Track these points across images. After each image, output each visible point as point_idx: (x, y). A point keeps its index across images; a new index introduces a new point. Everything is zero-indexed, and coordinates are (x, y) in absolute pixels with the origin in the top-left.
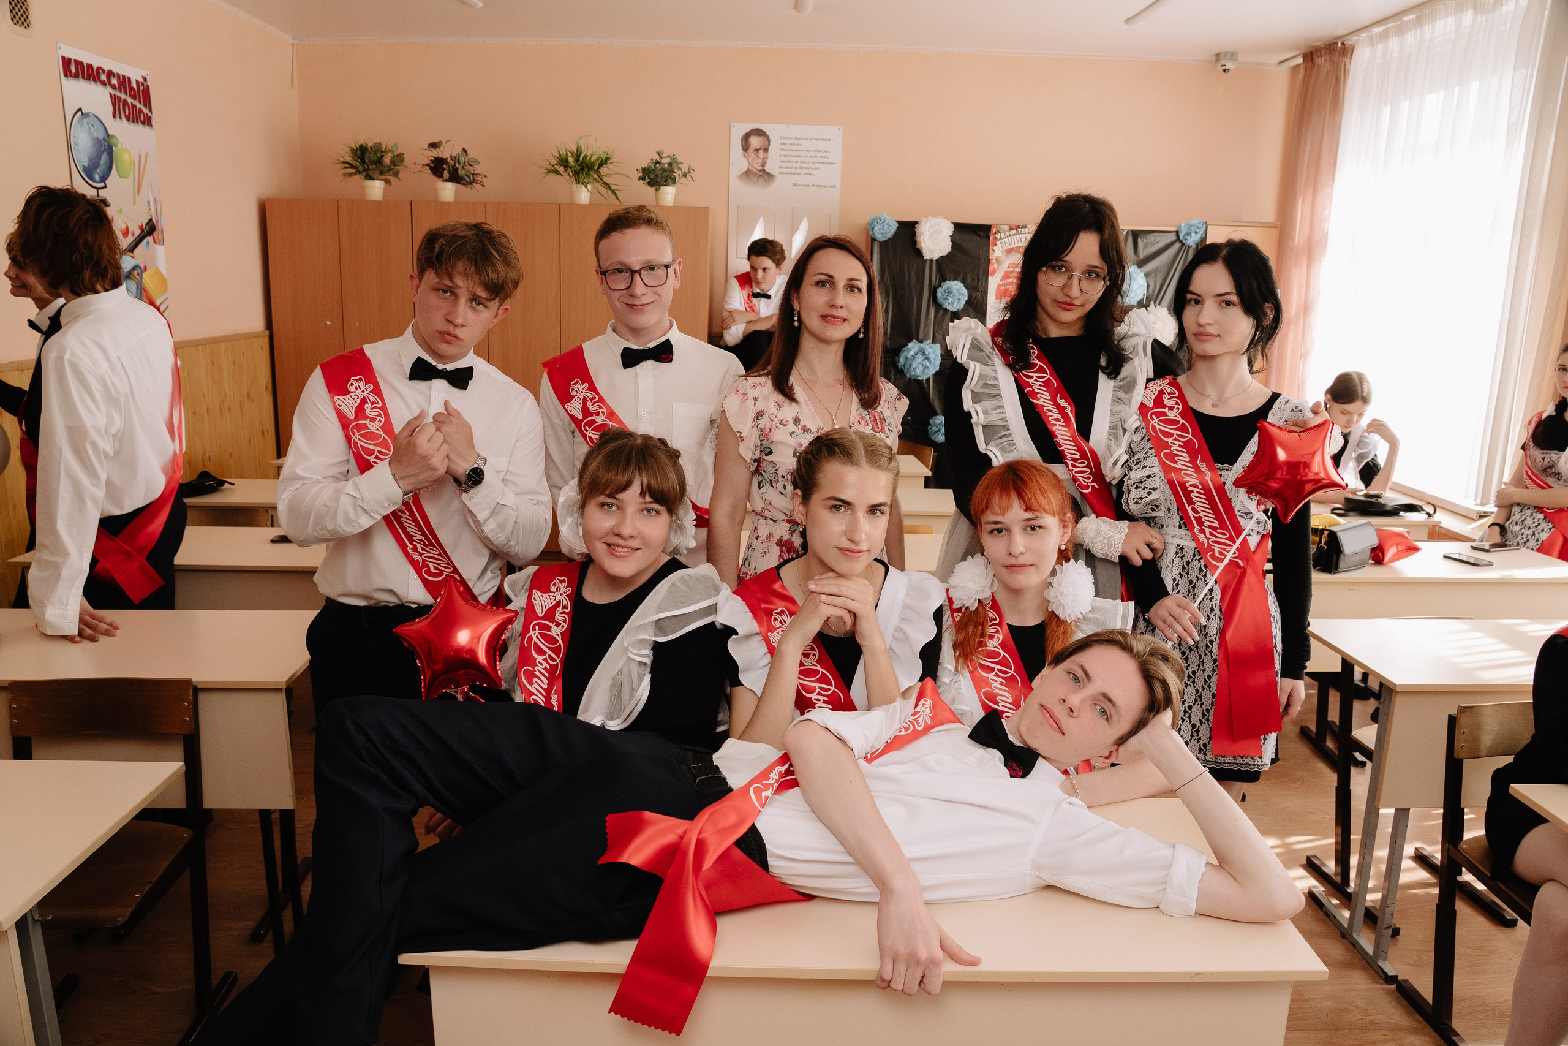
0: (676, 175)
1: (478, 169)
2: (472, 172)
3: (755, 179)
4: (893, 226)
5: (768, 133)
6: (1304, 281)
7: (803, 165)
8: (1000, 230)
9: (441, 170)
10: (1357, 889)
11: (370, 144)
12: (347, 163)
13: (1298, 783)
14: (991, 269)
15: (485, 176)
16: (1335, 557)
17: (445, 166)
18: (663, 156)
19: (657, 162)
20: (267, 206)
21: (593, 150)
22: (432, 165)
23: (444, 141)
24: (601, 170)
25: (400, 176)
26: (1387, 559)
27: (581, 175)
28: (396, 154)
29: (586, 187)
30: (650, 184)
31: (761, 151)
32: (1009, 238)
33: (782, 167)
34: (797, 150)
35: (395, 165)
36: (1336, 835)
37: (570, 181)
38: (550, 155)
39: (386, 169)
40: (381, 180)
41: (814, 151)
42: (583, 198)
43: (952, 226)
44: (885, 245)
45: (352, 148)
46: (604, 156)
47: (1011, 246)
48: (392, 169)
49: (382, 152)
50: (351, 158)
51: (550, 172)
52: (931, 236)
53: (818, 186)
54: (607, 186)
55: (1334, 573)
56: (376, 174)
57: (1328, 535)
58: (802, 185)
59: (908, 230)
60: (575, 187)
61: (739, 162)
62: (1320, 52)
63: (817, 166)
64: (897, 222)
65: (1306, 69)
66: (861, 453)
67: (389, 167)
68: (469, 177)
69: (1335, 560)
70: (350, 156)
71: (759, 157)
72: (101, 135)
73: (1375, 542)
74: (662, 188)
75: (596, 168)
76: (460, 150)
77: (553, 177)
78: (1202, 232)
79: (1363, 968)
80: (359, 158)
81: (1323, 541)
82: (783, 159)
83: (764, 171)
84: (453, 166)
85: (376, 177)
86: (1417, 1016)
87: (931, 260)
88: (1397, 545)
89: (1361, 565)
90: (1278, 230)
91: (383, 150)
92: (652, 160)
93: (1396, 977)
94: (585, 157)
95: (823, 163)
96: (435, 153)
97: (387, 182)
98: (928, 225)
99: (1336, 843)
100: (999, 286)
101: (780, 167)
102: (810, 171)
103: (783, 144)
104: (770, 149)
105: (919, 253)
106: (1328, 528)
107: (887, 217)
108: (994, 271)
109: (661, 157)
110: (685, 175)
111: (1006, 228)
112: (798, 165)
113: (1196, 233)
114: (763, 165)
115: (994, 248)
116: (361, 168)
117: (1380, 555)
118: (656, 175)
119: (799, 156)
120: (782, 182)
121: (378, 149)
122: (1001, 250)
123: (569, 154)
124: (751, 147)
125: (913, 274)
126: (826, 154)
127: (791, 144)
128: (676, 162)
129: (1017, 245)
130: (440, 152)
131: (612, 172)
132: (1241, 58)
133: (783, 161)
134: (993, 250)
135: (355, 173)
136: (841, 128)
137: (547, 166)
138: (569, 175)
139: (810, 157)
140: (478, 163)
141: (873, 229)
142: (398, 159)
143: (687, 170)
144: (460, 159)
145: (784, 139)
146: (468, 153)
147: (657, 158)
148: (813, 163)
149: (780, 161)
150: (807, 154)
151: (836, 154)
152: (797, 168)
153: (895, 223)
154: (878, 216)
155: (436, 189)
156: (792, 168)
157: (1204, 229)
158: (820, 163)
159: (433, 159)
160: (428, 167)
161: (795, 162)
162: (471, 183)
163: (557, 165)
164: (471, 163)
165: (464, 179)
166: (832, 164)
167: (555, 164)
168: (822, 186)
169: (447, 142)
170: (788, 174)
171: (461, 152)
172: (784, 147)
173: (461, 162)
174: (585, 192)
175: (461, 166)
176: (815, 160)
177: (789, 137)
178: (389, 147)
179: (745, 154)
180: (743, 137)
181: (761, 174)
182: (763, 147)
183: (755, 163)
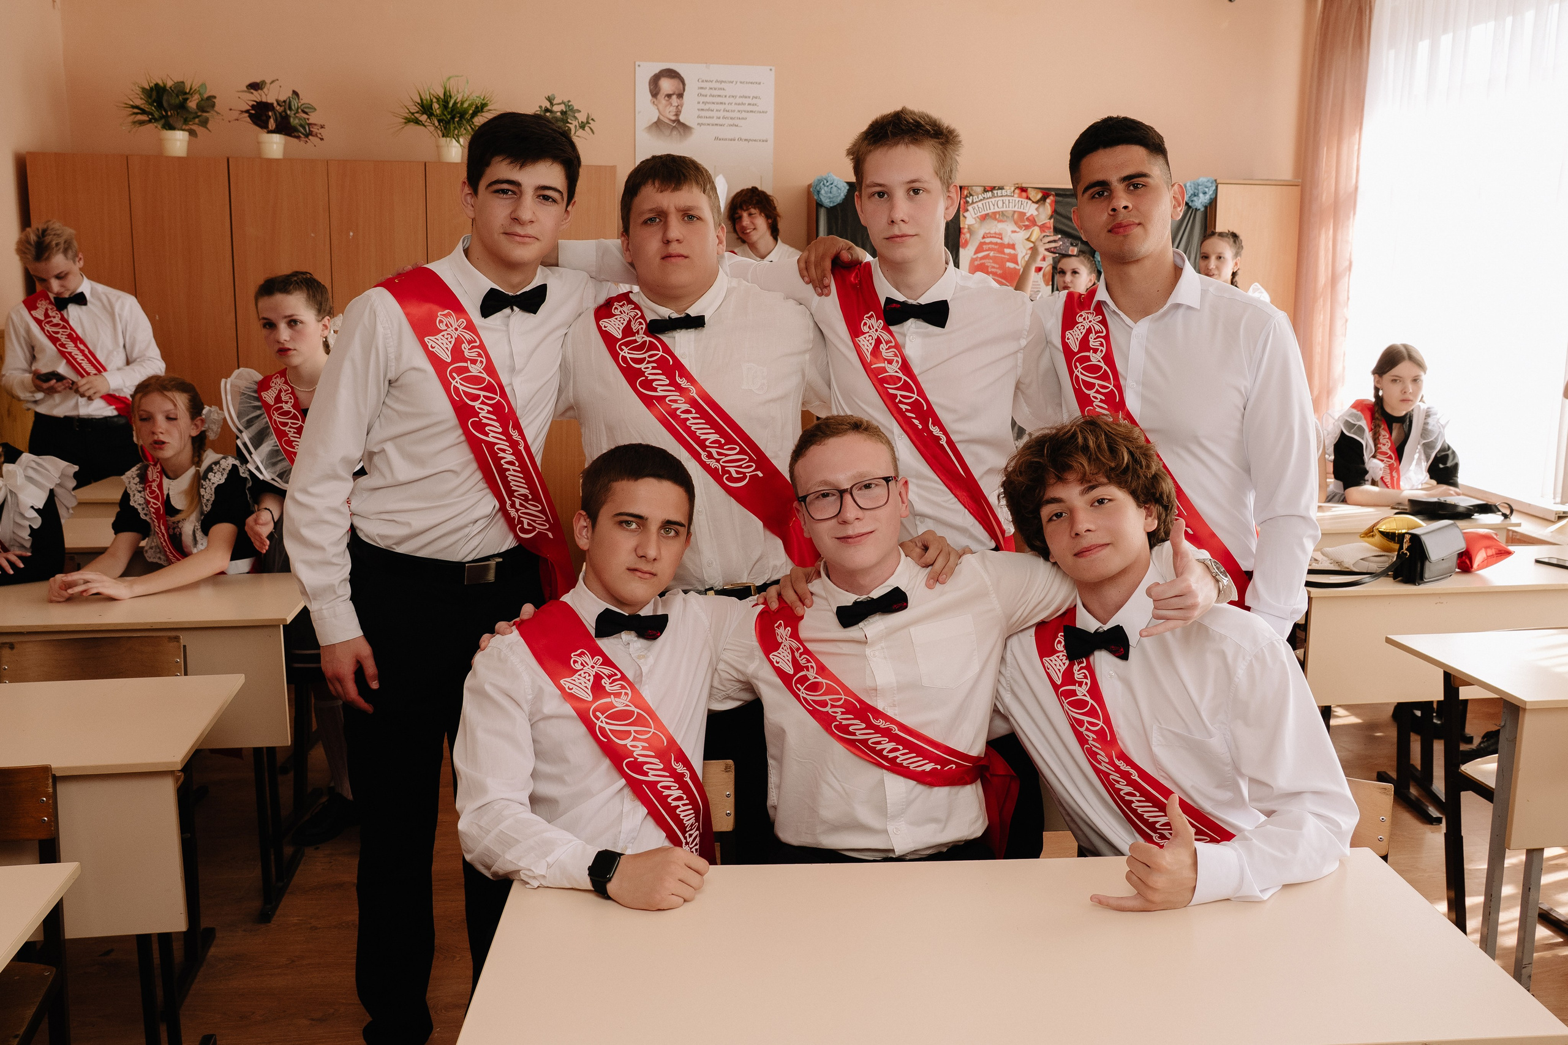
0: (572, 127)
1: (313, 118)
2: (307, 121)
3: (667, 132)
4: (843, 189)
5: (682, 75)
7: (726, 114)
9: (264, 118)
11: (169, 84)
12: (137, 107)
14: (962, 240)
15: (322, 127)
16: (1419, 565)
17: (270, 114)
18: (555, 102)
19: (547, 110)
20: (27, 161)
21: (465, 93)
22: (253, 112)
23: (268, 81)
25: (209, 126)
26: (1475, 566)
27: (452, 127)
28: (205, 96)
29: (458, 142)
31: (674, 97)
32: (983, 202)
33: (701, 117)
34: (719, 96)
35: (204, 111)
37: (436, 135)
38: (409, 101)
39: (191, 116)
40: (184, 130)
41: (740, 97)
42: (453, 155)
44: (832, 211)
45: (143, 88)
46: (478, 102)
47: (986, 212)
48: (198, 117)
49: (186, 93)
50: (143, 102)
51: (409, 122)
53: (745, 140)
55: (1419, 584)
56: (179, 124)
57: (1410, 539)
58: (726, 139)
60: (443, 141)
63: (744, 115)
67: (196, 113)
68: (304, 128)
69: (1419, 570)
70: (141, 99)
71: (671, 104)
75: (468, 118)
76: (290, 94)
77: (412, 127)
78: (1211, 193)
80: (153, 101)
81: (1405, 546)
82: (702, 106)
83: (678, 121)
85: (177, 125)
88: (1484, 548)
89: (1448, 574)
90: (1300, 187)
91: (188, 91)
92: (540, 107)
94: (455, 103)
95: (752, 111)
96: (257, 96)
97: (192, 133)
100: (973, 260)
101: (699, 117)
102: (736, 122)
103: (702, 88)
104: (685, 94)
107: (835, 177)
108: (966, 243)
109: (552, 104)
110: (583, 126)
112: (721, 114)
113: (1205, 193)
114: (677, 115)
115: (966, 214)
116: (156, 115)
117: (1468, 562)
119: (721, 103)
121: (180, 90)
122: (974, 216)
123: (434, 100)
124: (661, 92)
126: (754, 101)
127: (711, 89)
128: (572, 110)
129: (992, 210)
130: (264, 96)
133: (702, 110)
134: (964, 216)
135: (150, 121)
136: (773, 68)
137: (406, 115)
138: (434, 124)
139: (735, 104)
140: (315, 109)
141: (819, 192)
142: (207, 104)
143: (585, 120)
144: (293, 104)
145: (703, 81)
146: (301, 97)
147: (548, 105)
148: (739, 111)
149: (699, 110)
150: (731, 100)
151: (767, 100)
152: (719, 118)
153: (845, 184)
154: (824, 177)
155: (259, 143)
156: (713, 118)
157: (1214, 188)
158: (748, 112)
159: (255, 103)
160: (247, 115)
161: (717, 110)
162: (307, 136)
163: (417, 112)
164: (306, 110)
165: (297, 130)
166: (763, 112)
167: (414, 111)
168: (750, 140)
169: (273, 82)
170: (708, 125)
171: (291, 96)
172: (703, 92)
173: (293, 107)
174: (455, 147)
175: (293, 112)
176: (741, 108)
177: (708, 79)
178: (194, 87)
179: (655, 100)
180: (650, 80)
181: (674, 125)
182: (677, 92)
183: (667, 111)
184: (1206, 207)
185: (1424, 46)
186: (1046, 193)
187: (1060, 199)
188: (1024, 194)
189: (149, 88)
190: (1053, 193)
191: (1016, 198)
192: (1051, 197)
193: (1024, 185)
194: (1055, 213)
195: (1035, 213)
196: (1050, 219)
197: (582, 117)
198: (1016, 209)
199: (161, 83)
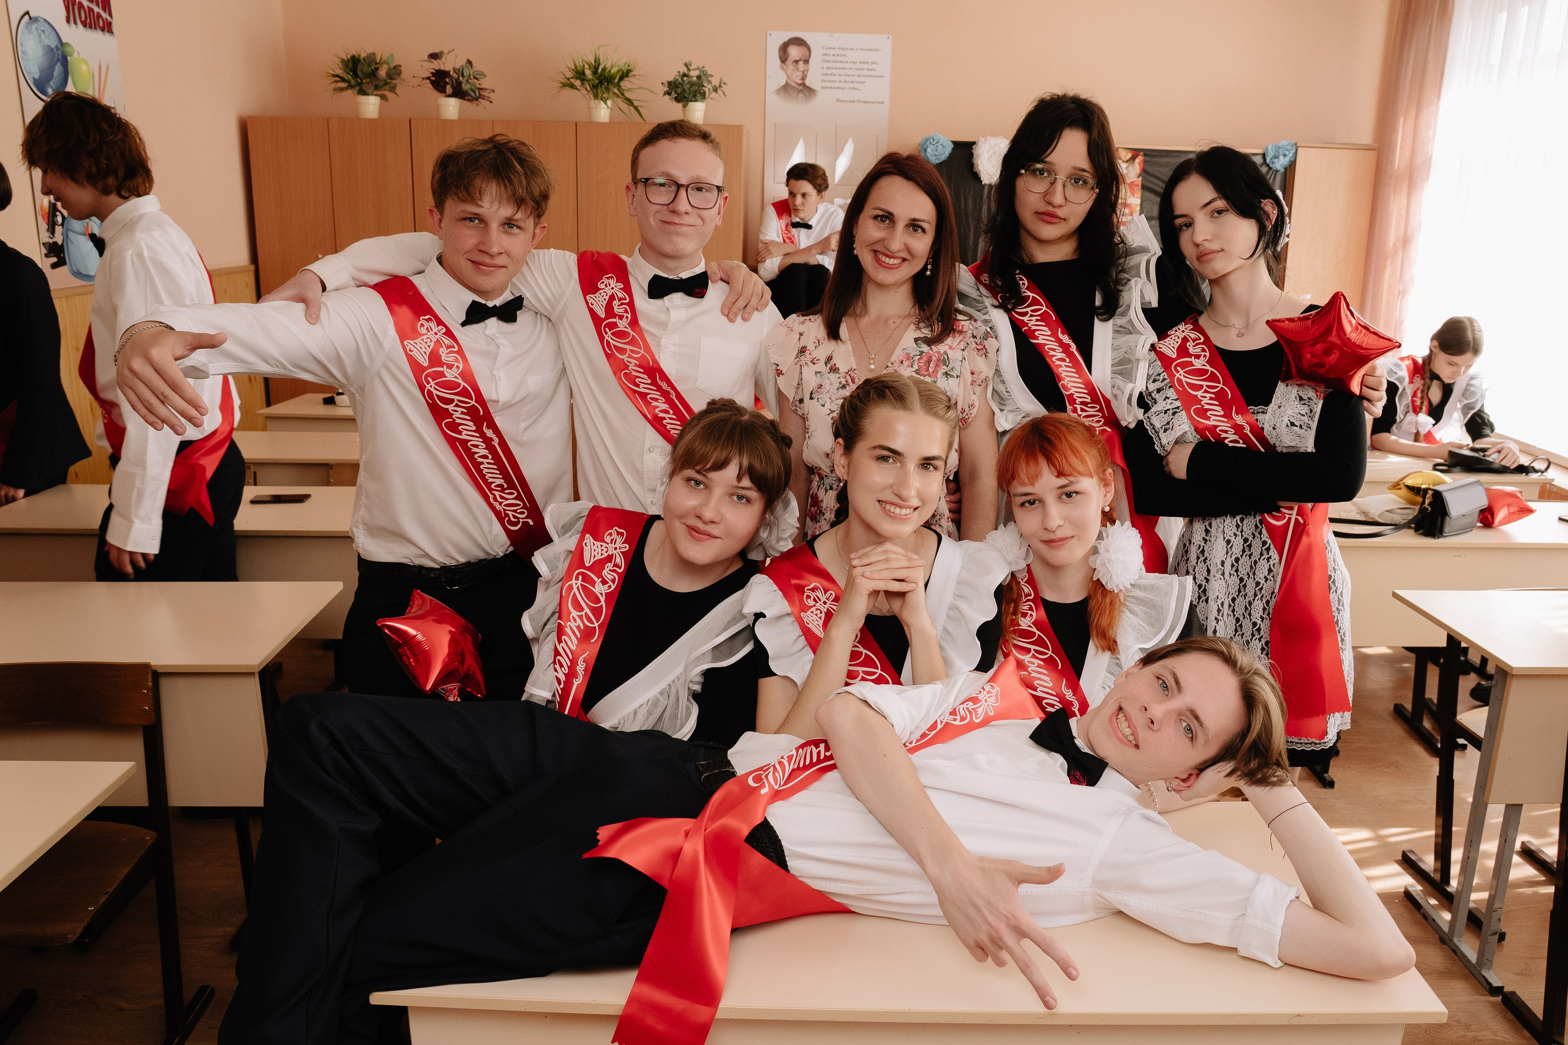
0: (706, 90)
1: (485, 83)
2: (478, 86)
3: (794, 94)
4: (948, 147)
5: (809, 42)
6: (1403, 212)
7: (847, 79)
9: (443, 84)
10: (1460, 888)
11: (363, 55)
12: (337, 76)
13: (1392, 768)
15: (493, 91)
16: (1439, 520)
17: (447, 80)
18: (692, 68)
19: (685, 75)
20: (248, 124)
21: (612, 62)
22: (433, 79)
23: (446, 51)
24: (622, 84)
25: (397, 91)
26: (1497, 522)
27: (599, 90)
28: (392, 66)
29: (605, 103)
30: (678, 100)
31: (801, 63)
33: (825, 81)
34: (841, 62)
35: (392, 79)
36: (1437, 827)
37: (587, 96)
38: (564, 66)
39: (382, 83)
40: (376, 95)
41: (861, 63)
42: (602, 115)
45: (343, 60)
46: (625, 68)
48: (388, 83)
49: (376, 63)
50: (342, 71)
51: (565, 86)
52: (991, 159)
53: (864, 102)
54: (630, 102)
55: (1438, 538)
56: (370, 89)
57: (1433, 495)
58: (846, 102)
59: (964, 151)
60: (593, 103)
61: (777, 75)
63: (863, 79)
64: (953, 142)
66: (914, 398)
67: (385, 80)
68: (474, 92)
69: (1439, 524)
70: (340, 68)
71: (798, 70)
72: (53, 43)
73: (1484, 502)
74: (690, 103)
75: (616, 81)
76: (464, 62)
77: (568, 91)
79: (1465, 978)
80: (351, 70)
81: (1427, 501)
82: (826, 71)
83: (804, 85)
84: (456, 80)
85: (369, 91)
86: (1525, 1033)
87: (990, 186)
88: (1509, 506)
89: (1467, 529)
90: (1377, 152)
91: (378, 61)
92: (679, 72)
93: (1502, 988)
94: (604, 69)
95: (870, 76)
96: (436, 65)
97: (383, 98)
98: (987, 146)
99: (1437, 836)
101: (823, 81)
102: (855, 85)
103: (826, 55)
104: (811, 60)
105: (976, 177)
106: (1431, 487)
107: (941, 137)
109: (689, 70)
110: (715, 90)
112: (843, 78)
114: (803, 79)
116: (353, 82)
117: (1490, 517)
118: (684, 90)
119: (843, 68)
120: (824, 97)
121: (371, 59)
123: (587, 66)
124: (790, 59)
125: (970, 201)
126: (873, 66)
127: (834, 55)
128: (706, 75)
130: (442, 64)
131: (634, 87)
133: (826, 74)
135: (347, 88)
136: (890, 37)
137: (562, 80)
138: (586, 89)
139: (856, 69)
140: (485, 76)
141: (925, 150)
142: (395, 72)
143: (717, 84)
144: (465, 71)
145: (827, 48)
146: (474, 65)
147: (685, 70)
148: (859, 76)
149: (822, 74)
150: (852, 66)
151: (884, 66)
152: (841, 82)
153: (951, 143)
154: (931, 136)
155: (438, 106)
156: (835, 81)
157: (1296, 153)
158: (866, 76)
159: (434, 71)
160: (428, 81)
161: (839, 75)
162: (477, 99)
163: (573, 78)
164: (477, 76)
165: (469, 94)
166: (880, 76)
167: (570, 77)
168: (869, 102)
169: (449, 52)
170: (831, 88)
171: (464, 64)
172: (827, 58)
173: (465, 74)
174: (604, 108)
175: (465, 79)
176: (861, 72)
177: (832, 46)
178: (384, 58)
179: (784, 65)
180: (780, 47)
181: (801, 88)
182: (803, 59)
183: (795, 75)
184: (1285, 169)
186: (1136, 154)
187: (1148, 159)
189: (346, 59)
190: (1142, 153)
192: (1141, 158)
194: (1144, 172)
196: (1138, 177)
197: (715, 82)
199: (355, 54)
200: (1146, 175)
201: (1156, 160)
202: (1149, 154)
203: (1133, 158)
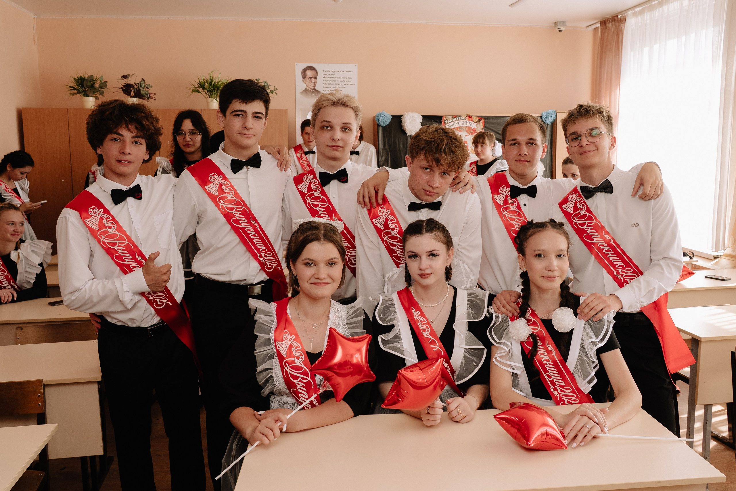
1: (151, 91)
2: (148, 92)
3: (310, 94)
4: (389, 118)
5: (316, 69)
7: (337, 86)
8: (447, 119)
9: (129, 91)
11: (87, 76)
12: (72, 87)
15: (155, 94)
17: (132, 89)
20: (23, 112)
21: (219, 79)
22: (124, 88)
23: (131, 75)
25: (104, 93)
27: (214, 93)
28: (103, 81)
29: (216, 100)
31: (313, 78)
32: (452, 123)
34: (333, 78)
35: (102, 88)
37: (206, 97)
38: (194, 82)
39: (96, 91)
40: (93, 97)
41: (342, 78)
42: (214, 105)
43: (421, 117)
44: (384, 128)
45: (75, 79)
47: (454, 127)
48: (99, 91)
49: (94, 80)
50: (75, 84)
51: (194, 91)
52: (410, 122)
56: (91, 94)
59: (397, 120)
60: (210, 100)
61: (301, 85)
62: (609, 20)
63: (344, 86)
64: (391, 115)
65: (602, 30)
67: (99, 89)
68: (147, 95)
70: (74, 83)
71: (312, 82)
76: (141, 80)
77: (195, 93)
78: (554, 117)
80: (80, 84)
82: (325, 82)
83: (315, 89)
85: (90, 95)
87: (411, 136)
91: (95, 79)
94: (215, 83)
95: (347, 84)
96: (126, 81)
97: (96, 98)
98: (409, 117)
101: (324, 87)
103: (325, 74)
104: (318, 77)
105: (404, 132)
107: (386, 113)
110: (272, 92)
111: (450, 117)
112: (334, 86)
113: (551, 117)
114: (314, 86)
116: (81, 90)
119: (334, 81)
121: (91, 78)
123: (206, 82)
124: (307, 77)
125: (401, 144)
126: (349, 80)
127: (329, 74)
128: (267, 85)
129: (456, 126)
130: (129, 80)
132: (568, 24)
133: (325, 84)
135: (78, 93)
136: (357, 65)
137: (193, 88)
138: (205, 92)
139: (340, 81)
140: (152, 87)
141: (378, 120)
142: (104, 85)
143: (273, 90)
144: (142, 84)
145: (325, 71)
146: (145, 81)
148: (342, 84)
149: (324, 84)
150: (338, 80)
151: (354, 79)
153: (390, 116)
154: (381, 112)
156: (330, 87)
157: (555, 114)
158: (346, 84)
159: (125, 84)
160: (121, 89)
161: (332, 84)
162: (148, 98)
163: (198, 87)
164: (148, 87)
165: (144, 96)
166: (353, 84)
169: (133, 75)
172: (326, 76)
173: (142, 86)
174: (215, 102)
175: (142, 88)
177: (328, 70)
178: (98, 78)
179: (304, 80)
180: (302, 71)
181: (313, 91)
182: (314, 76)
183: (310, 85)
184: (552, 123)
185: (646, 50)
186: (480, 118)
187: (487, 121)
188: (470, 119)
189: (77, 78)
190: (483, 118)
191: (467, 121)
192: (483, 120)
193: (470, 115)
195: (476, 127)
198: (467, 126)
199: (83, 76)
200: (486, 129)
201: (490, 121)
202: (487, 118)
203: (479, 121)
